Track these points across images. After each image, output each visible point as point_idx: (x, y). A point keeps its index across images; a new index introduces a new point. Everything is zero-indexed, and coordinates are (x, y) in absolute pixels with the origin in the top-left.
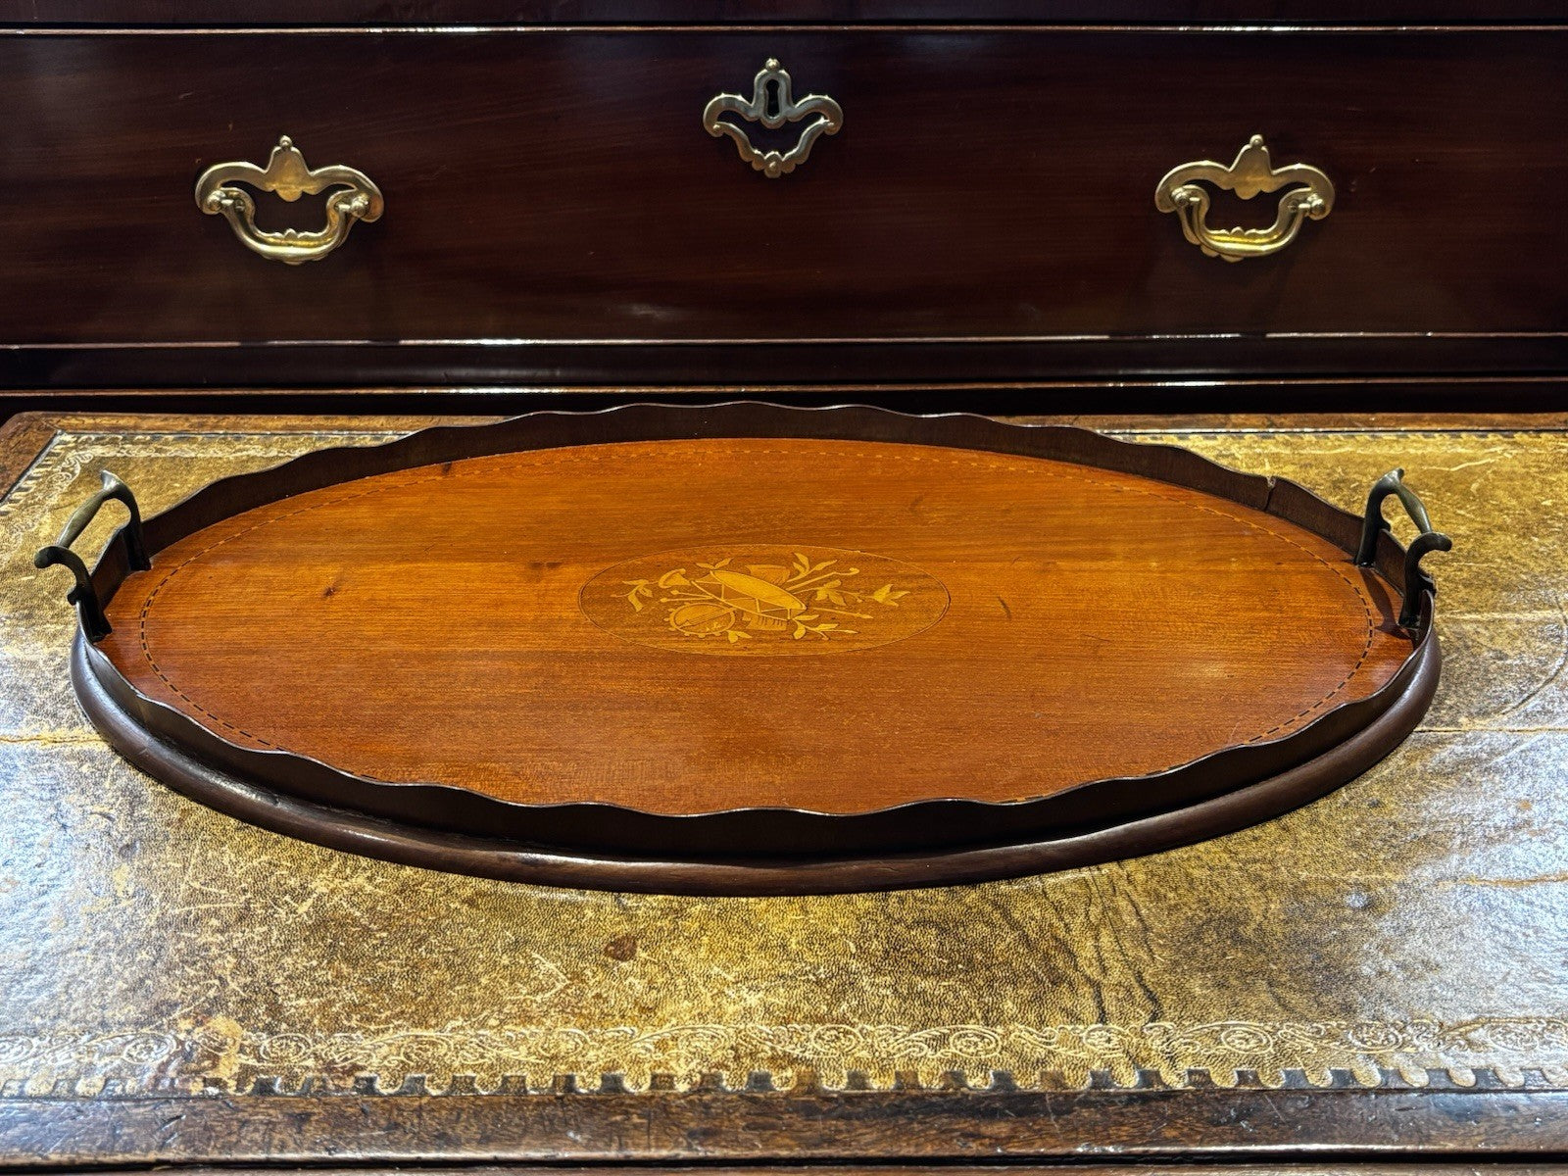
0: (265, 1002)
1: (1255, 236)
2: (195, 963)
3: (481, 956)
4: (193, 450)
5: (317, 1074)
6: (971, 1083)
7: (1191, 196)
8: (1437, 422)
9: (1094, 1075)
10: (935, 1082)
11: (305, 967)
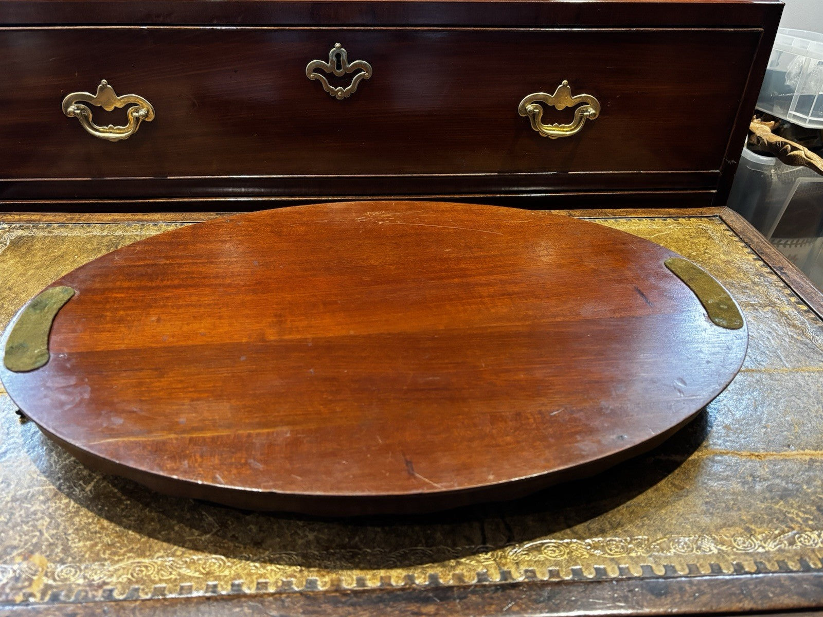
0: (62, 545)
1: (564, 127)
2: (28, 522)
3: (176, 514)
4: (67, 232)
5: (84, 588)
6: (417, 582)
7: (535, 109)
8: (645, 213)
9: (478, 574)
10: (400, 582)
11: (85, 523)
